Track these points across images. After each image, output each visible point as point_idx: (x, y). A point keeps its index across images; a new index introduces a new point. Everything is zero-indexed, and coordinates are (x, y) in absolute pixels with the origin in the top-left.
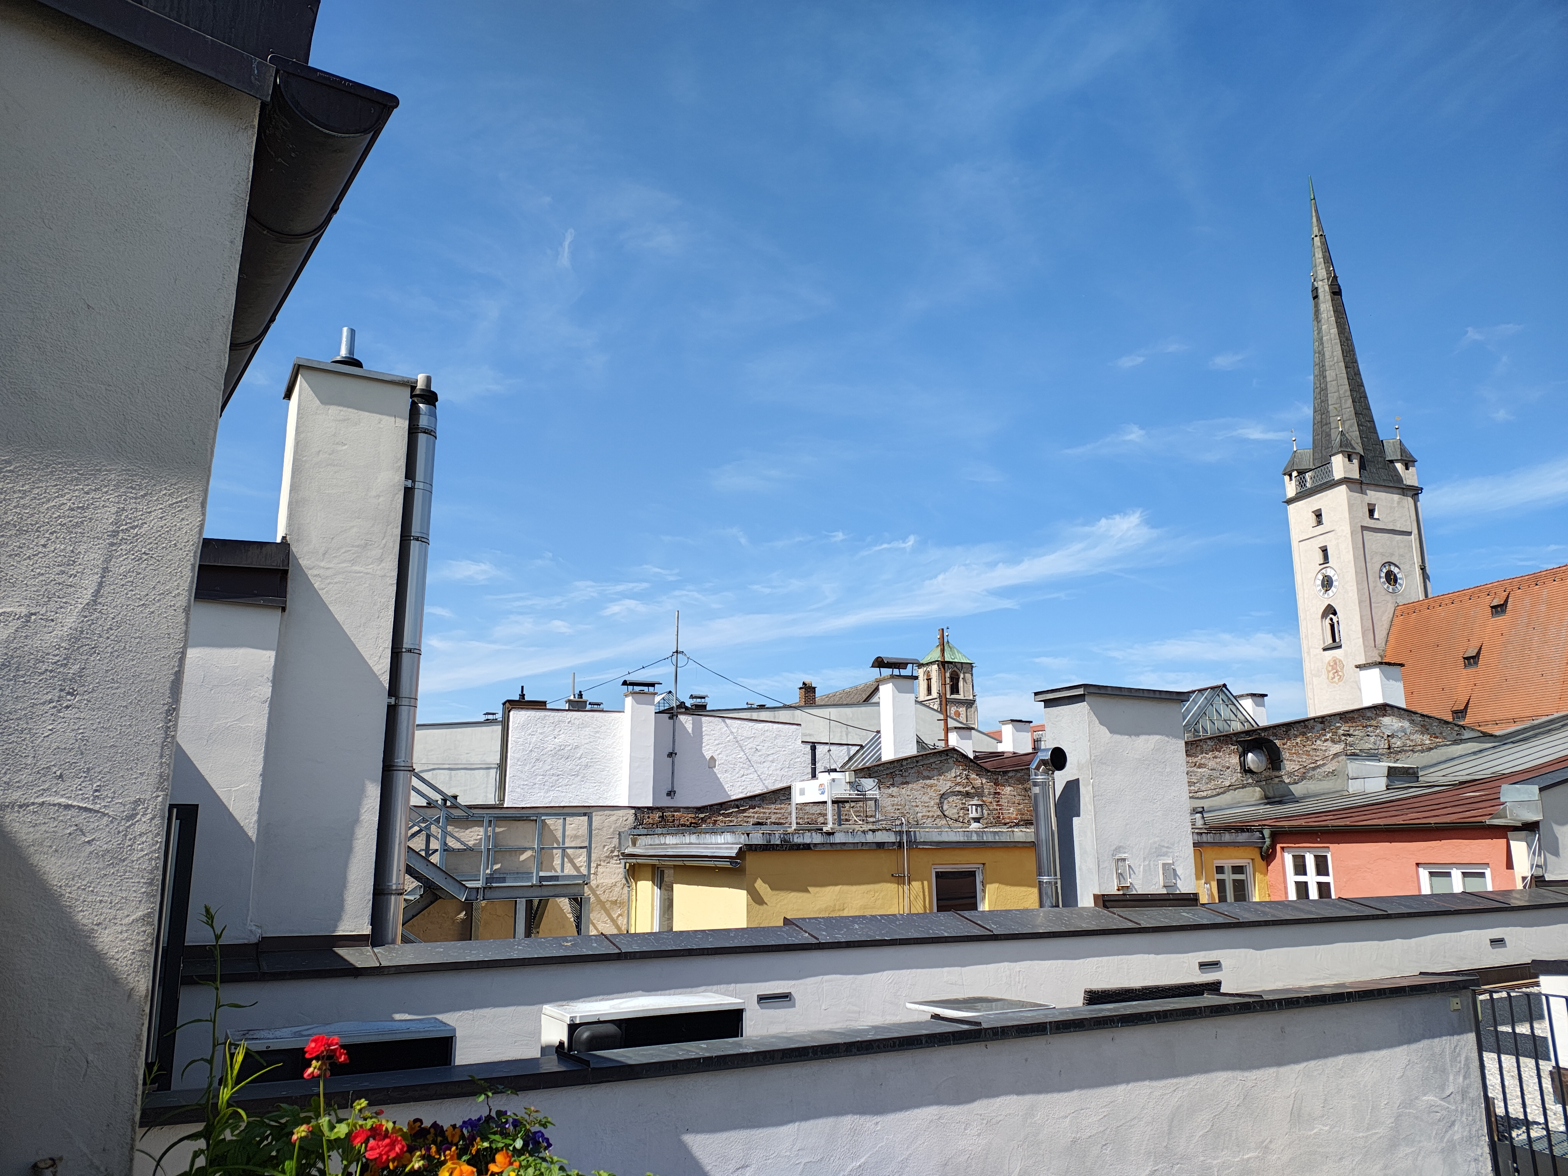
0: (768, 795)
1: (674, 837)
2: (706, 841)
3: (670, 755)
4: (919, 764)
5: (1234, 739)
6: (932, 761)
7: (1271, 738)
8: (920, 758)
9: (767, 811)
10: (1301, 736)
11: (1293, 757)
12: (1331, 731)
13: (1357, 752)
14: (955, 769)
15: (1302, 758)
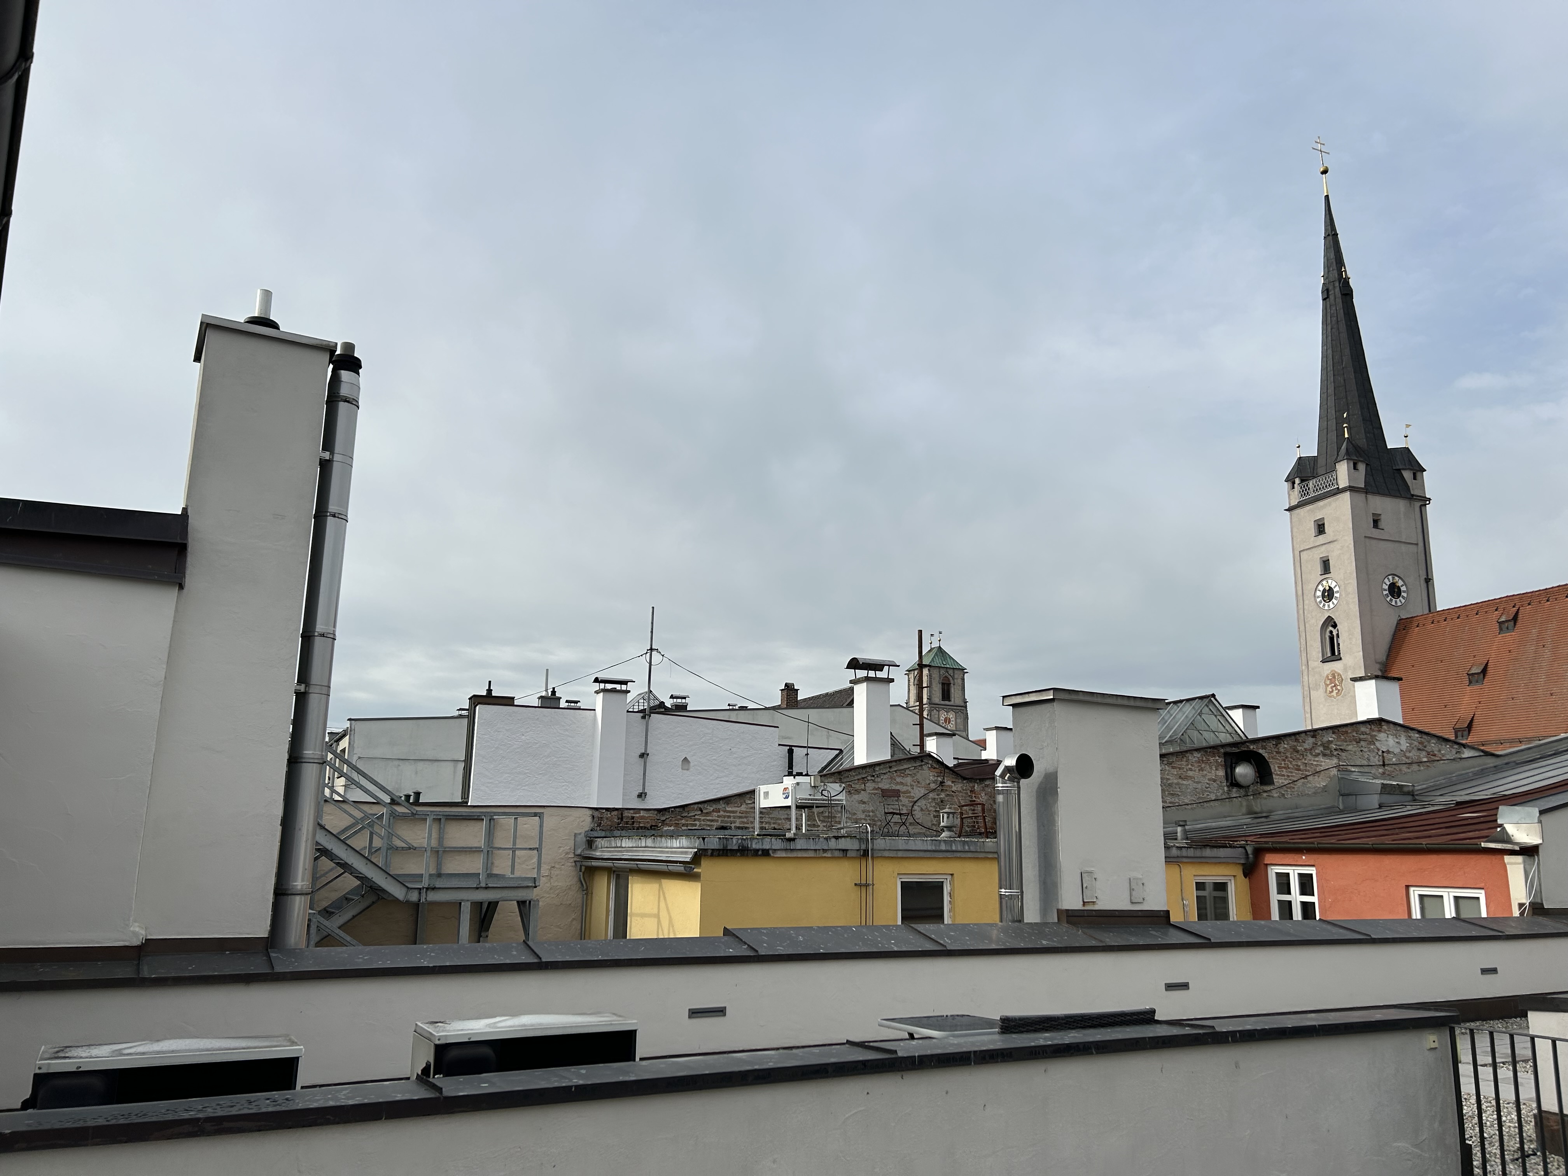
0: (733, 799)
1: (630, 840)
2: (658, 846)
3: (642, 756)
4: (892, 769)
5: (1222, 750)
6: (906, 766)
7: (1260, 750)
8: (894, 763)
9: (732, 815)
10: (1291, 750)
11: (1283, 771)
12: (1323, 745)
13: (1349, 768)
14: (928, 775)
15: (1292, 772)
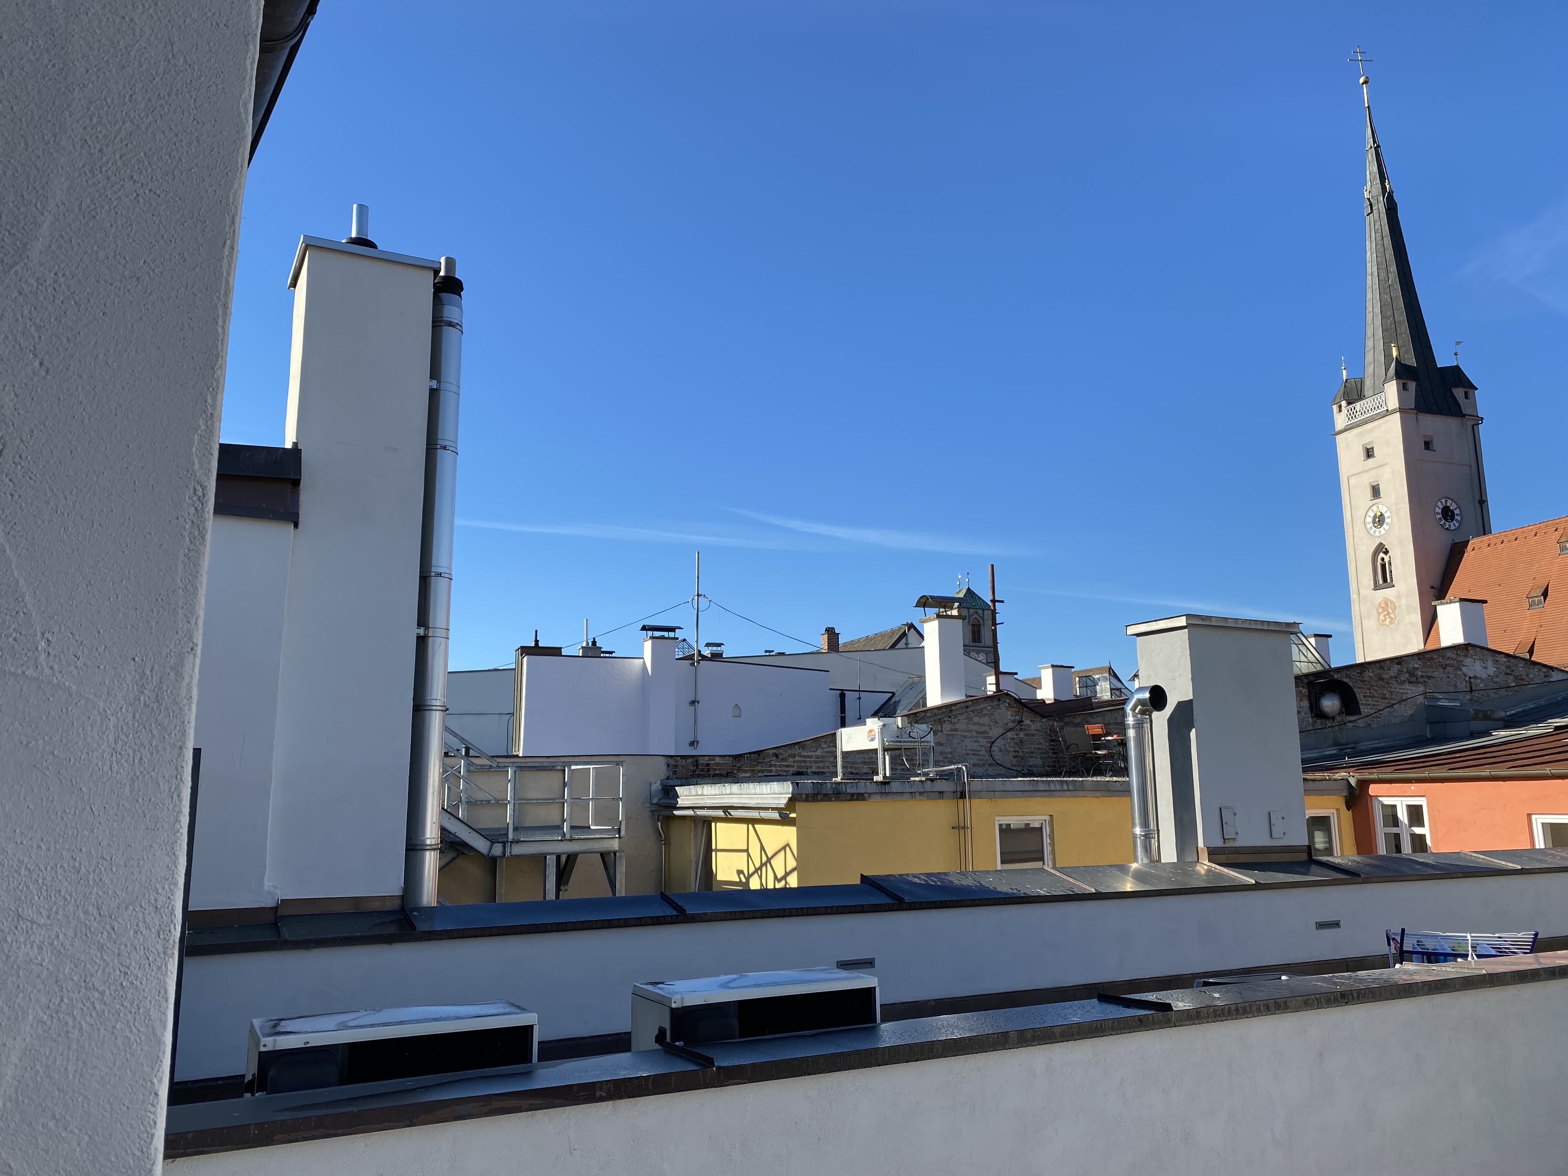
0: (808, 743)
1: (713, 788)
2: (748, 792)
3: (693, 703)
4: (970, 709)
5: (1306, 681)
6: (982, 706)
7: (1345, 680)
8: (970, 703)
9: (807, 759)
10: (1376, 678)
11: (1368, 700)
12: (1408, 672)
13: (1436, 695)
14: (1007, 715)
15: (1377, 701)
